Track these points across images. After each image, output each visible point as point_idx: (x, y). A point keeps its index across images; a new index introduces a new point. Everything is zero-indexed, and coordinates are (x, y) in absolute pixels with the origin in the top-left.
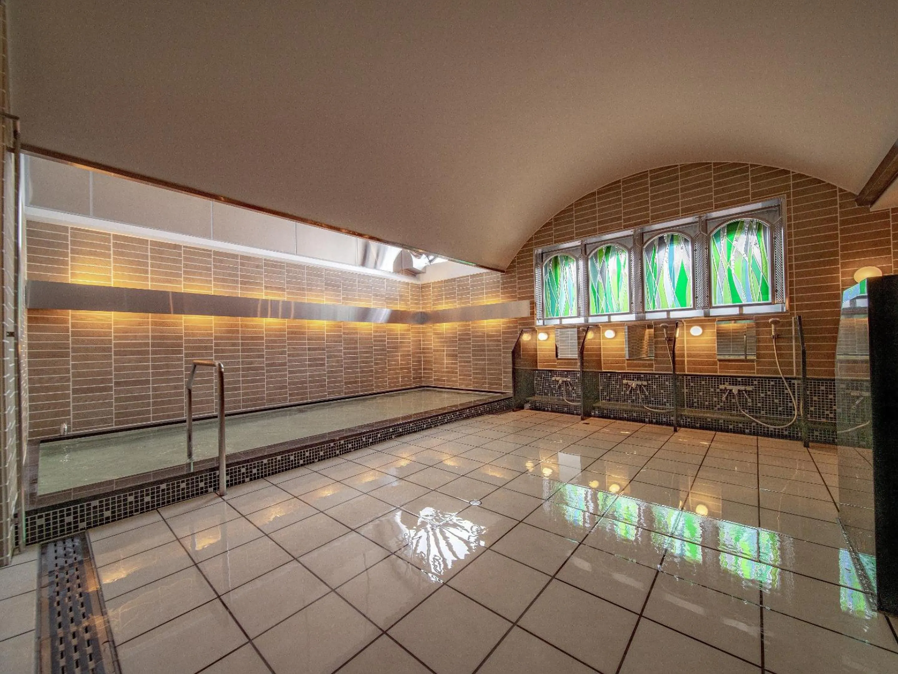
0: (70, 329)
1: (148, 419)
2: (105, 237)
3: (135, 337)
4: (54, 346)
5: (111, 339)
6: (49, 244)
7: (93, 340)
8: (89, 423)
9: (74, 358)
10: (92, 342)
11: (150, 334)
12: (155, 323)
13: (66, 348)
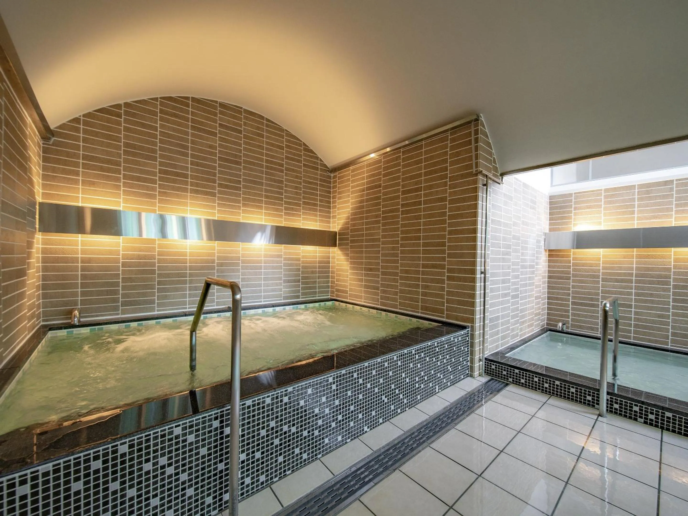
0: (572, 262)
1: (629, 337)
2: (597, 193)
3: (620, 268)
4: (562, 272)
5: (600, 269)
6: (561, 208)
7: (587, 269)
8: (581, 327)
9: (574, 281)
10: (586, 271)
11: (634, 266)
12: (639, 256)
13: (569, 274)
